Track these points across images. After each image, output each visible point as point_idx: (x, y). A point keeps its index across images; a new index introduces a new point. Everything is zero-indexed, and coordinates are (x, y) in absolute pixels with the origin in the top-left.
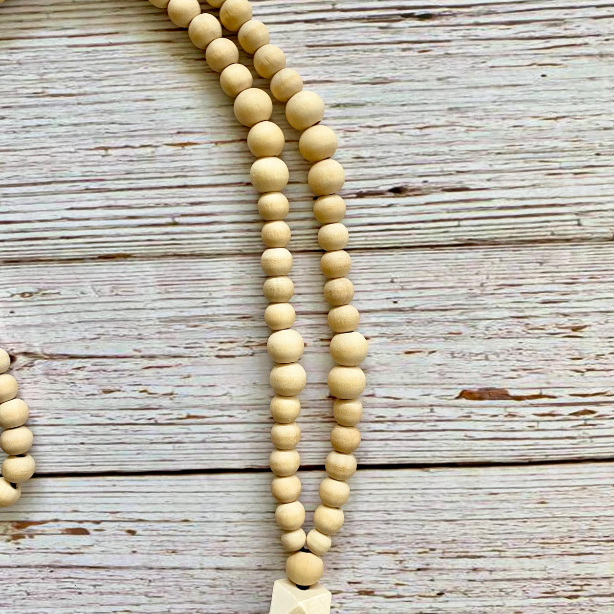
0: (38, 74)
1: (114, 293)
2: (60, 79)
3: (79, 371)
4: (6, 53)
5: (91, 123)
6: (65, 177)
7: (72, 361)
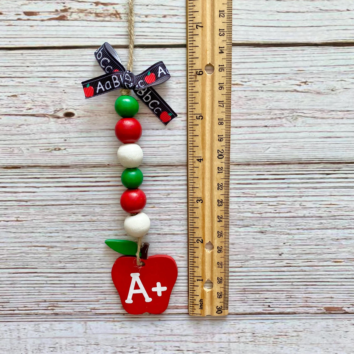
0: (51, 256)
1: (12, 149)
2: (40, 254)
3: (30, 108)
4: (66, 267)
5: (25, 233)
6: (37, 208)
7: (34, 113)
